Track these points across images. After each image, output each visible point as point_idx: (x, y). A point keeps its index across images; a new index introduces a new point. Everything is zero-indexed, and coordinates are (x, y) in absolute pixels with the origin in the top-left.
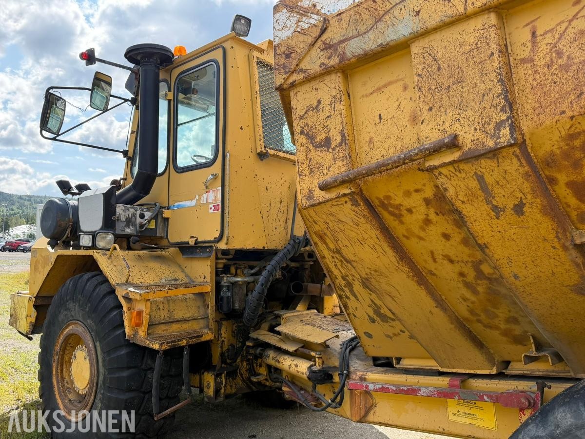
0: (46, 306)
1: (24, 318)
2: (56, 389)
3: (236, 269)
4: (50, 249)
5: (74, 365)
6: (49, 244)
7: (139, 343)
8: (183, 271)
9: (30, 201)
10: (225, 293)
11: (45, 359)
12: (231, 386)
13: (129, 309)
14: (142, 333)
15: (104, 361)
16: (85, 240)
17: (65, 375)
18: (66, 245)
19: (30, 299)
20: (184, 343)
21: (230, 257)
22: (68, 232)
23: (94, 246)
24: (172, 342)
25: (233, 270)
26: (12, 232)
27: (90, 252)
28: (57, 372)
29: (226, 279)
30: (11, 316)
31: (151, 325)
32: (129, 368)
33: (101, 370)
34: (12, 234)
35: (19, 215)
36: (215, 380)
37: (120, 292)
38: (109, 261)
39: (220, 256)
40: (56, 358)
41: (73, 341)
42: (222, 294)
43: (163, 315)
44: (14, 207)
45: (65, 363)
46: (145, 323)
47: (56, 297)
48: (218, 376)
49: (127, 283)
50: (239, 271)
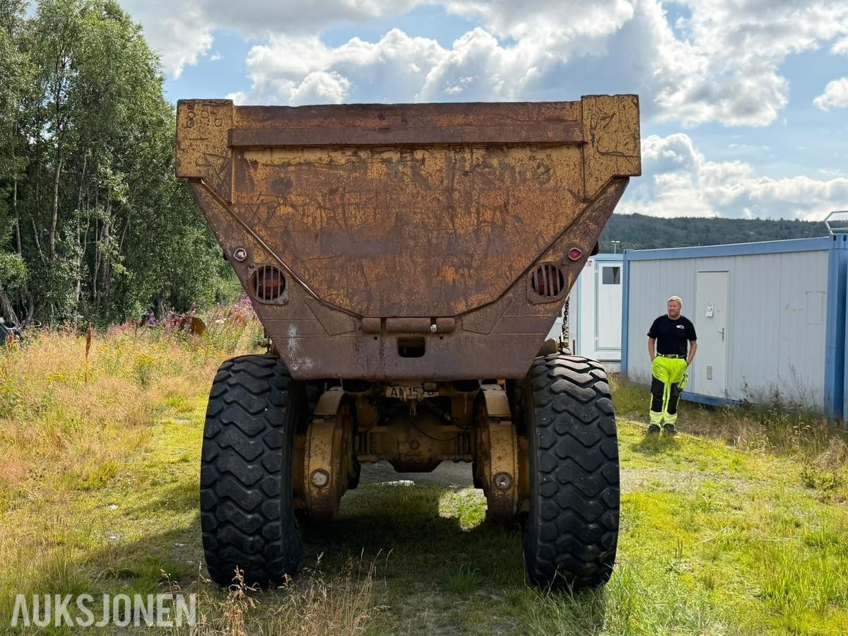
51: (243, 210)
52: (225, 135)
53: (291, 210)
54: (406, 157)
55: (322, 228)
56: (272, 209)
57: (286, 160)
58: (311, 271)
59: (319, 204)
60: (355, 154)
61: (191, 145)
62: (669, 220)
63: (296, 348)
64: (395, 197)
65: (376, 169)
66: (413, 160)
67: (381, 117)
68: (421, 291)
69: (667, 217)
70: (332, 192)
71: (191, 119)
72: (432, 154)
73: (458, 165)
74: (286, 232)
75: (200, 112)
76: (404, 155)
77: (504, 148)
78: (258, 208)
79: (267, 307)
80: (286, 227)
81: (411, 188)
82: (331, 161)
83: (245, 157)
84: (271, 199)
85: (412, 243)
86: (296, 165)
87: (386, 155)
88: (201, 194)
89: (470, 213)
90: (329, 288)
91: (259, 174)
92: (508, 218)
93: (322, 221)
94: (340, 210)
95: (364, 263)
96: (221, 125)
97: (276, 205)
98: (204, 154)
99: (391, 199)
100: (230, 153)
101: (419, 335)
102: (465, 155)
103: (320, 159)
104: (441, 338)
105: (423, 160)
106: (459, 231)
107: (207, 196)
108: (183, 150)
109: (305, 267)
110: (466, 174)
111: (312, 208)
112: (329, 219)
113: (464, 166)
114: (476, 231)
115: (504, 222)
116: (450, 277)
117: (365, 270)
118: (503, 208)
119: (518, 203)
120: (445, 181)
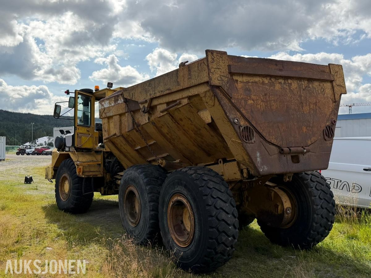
0: (57, 170)
1: (50, 174)
2: (60, 193)
3: (110, 157)
4: (58, 152)
5: (65, 185)
6: (57, 150)
7: (80, 176)
8: (95, 158)
9: (49, 119)
10: (107, 164)
11: (57, 186)
12: (110, 192)
13: (78, 168)
14: (81, 174)
15: (72, 182)
16: (67, 149)
17: (63, 189)
18: (63, 151)
19: (52, 168)
20: (92, 176)
21: (108, 154)
22: (63, 146)
23: (69, 151)
24: (88, 175)
25: (109, 158)
26: (38, 141)
27: (68, 153)
28: (60, 188)
29: (107, 160)
30: (46, 175)
31: (83, 172)
32: (78, 183)
33: (71, 185)
34: (37, 143)
35: (41, 129)
36: (104, 189)
37: (75, 163)
38: (73, 155)
39: (105, 153)
40: (60, 184)
41: (65, 179)
42: (106, 165)
43: (87, 170)
44: (38, 124)
45: (62, 186)
46: (82, 171)
47: (60, 167)
48: (104, 188)
49: (78, 161)
50: (111, 158)
51: (236, 101)
52: (227, 67)
53: (252, 102)
54: (286, 82)
55: (263, 110)
56: (246, 101)
57: (248, 80)
58: (263, 128)
59: (262, 100)
60: (270, 79)
61: (215, 71)
62: (42, 116)
63: (260, 161)
64: (285, 98)
65: (278, 87)
66: (288, 83)
67: (276, 65)
68: (297, 136)
69: (41, 115)
70: (266, 95)
71: (213, 59)
72: (293, 81)
73: (301, 86)
74: (252, 111)
75: (216, 56)
76: (285, 81)
77: (312, 81)
78: (241, 100)
79: (248, 144)
80: (252, 109)
81: (289, 95)
82: (263, 82)
83: (233, 78)
84: (245, 96)
85: (292, 117)
86: (251, 83)
87: (280, 81)
88: (218, 93)
89: (307, 105)
90: (269, 135)
91: (239, 85)
92: (317, 108)
93: (263, 107)
94: (269, 103)
95: (279, 125)
96: (224, 63)
97: (247, 100)
98: (220, 75)
99: (284, 99)
100: (229, 75)
101: (296, 154)
102: (302, 82)
103: (259, 80)
104: (304, 155)
105: (291, 83)
106: (304, 112)
107: (221, 95)
108: (212, 73)
109: (260, 127)
110: (304, 90)
111: (260, 101)
112: (265, 106)
113: (303, 87)
114: (309, 112)
115: (316, 109)
116: (305, 130)
117: (280, 128)
118: (316, 104)
119: (319, 102)
120: (299, 93)
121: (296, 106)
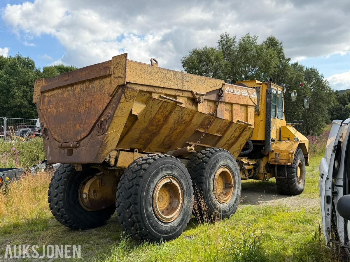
51: (42, 111)
53: (50, 110)
55: (55, 115)
57: (51, 94)
60: (63, 89)
61: (35, 93)
63: (49, 153)
64: (69, 102)
65: (66, 94)
66: (73, 89)
68: (72, 133)
70: (57, 103)
71: (36, 86)
72: (77, 86)
73: (82, 89)
75: (38, 83)
77: (93, 80)
78: (45, 110)
79: (45, 141)
80: (49, 115)
81: (72, 99)
82: (58, 92)
83: (44, 95)
84: (47, 107)
85: (71, 117)
87: (68, 88)
89: (83, 105)
91: (46, 99)
92: (92, 105)
93: (55, 112)
94: (58, 108)
95: (61, 125)
96: (40, 86)
97: (48, 109)
98: (37, 95)
100: (41, 94)
101: (72, 148)
102: (84, 85)
103: (56, 92)
104: (76, 149)
105: (75, 88)
106: (81, 112)
110: (84, 91)
111: (54, 108)
112: (57, 111)
113: (84, 89)
114: (84, 111)
115: (91, 107)
116: (78, 127)
117: (61, 127)
118: (91, 102)
119: (95, 99)
120: (79, 95)
121: (75, 107)
